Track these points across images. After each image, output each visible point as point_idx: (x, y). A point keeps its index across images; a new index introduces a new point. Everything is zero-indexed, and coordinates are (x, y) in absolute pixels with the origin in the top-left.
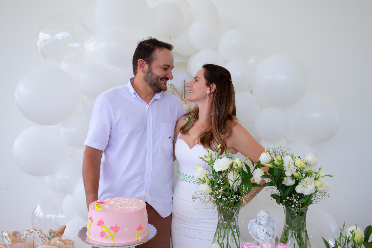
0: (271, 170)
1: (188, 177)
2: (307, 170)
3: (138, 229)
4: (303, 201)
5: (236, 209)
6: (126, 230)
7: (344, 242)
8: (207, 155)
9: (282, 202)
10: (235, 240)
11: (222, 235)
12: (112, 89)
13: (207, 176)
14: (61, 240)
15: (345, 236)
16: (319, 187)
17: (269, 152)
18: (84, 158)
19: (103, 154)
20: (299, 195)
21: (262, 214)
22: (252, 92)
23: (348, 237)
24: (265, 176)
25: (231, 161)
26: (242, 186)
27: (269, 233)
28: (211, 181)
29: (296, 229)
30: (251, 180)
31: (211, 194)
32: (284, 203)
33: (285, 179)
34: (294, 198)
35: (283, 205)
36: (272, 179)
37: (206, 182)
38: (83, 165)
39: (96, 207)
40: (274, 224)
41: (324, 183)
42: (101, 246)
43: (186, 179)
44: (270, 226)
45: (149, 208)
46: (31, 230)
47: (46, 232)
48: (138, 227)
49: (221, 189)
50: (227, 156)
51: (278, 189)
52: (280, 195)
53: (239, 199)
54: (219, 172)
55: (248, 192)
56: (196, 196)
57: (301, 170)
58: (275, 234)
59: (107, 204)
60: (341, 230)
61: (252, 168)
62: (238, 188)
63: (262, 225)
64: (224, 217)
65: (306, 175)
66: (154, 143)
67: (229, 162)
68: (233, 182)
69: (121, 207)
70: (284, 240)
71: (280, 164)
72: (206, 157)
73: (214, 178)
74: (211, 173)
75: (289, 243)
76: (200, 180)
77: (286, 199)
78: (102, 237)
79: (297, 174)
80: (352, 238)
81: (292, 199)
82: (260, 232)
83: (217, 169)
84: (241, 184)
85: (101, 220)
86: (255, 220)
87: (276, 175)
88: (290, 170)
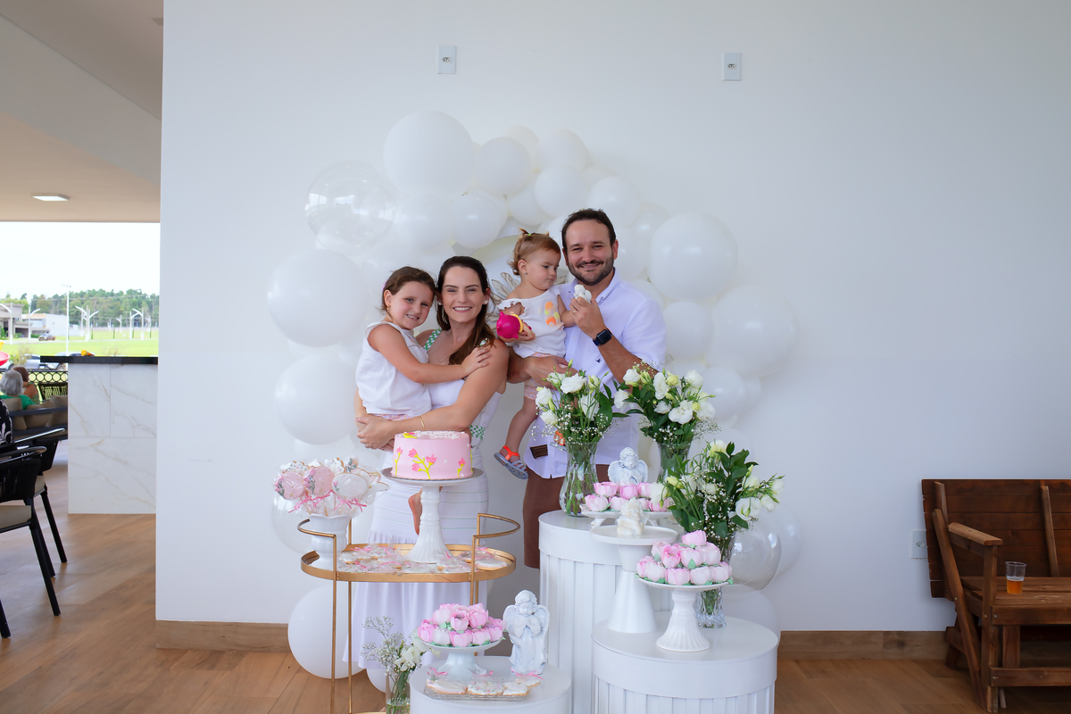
3: (460, 463)
4: (681, 432)
5: (591, 446)
6: (445, 461)
9: (652, 435)
13: (551, 400)
20: (675, 425)
24: (630, 400)
26: (600, 415)
30: (613, 407)
32: (655, 437)
33: (655, 402)
34: (667, 428)
35: (655, 440)
36: (638, 404)
37: (551, 408)
40: (644, 468)
44: (639, 471)
48: (460, 460)
52: (650, 427)
53: (596, 432)
54: (568, 394)
61: (613, 390)
62: (594, 417)
63: (626, 467)
64: (575, 456)
68: (588, 409)
71: (647, 383)
76: (543, 406)
77: (658, 431)
78: (415, 471)
79: (669, 396)
81: (666, 431)
82: (623, 476)
84: (599, 412)
85: (413, 449)
86: (617, 461)
87: (643, 397)
88: (661, 391)
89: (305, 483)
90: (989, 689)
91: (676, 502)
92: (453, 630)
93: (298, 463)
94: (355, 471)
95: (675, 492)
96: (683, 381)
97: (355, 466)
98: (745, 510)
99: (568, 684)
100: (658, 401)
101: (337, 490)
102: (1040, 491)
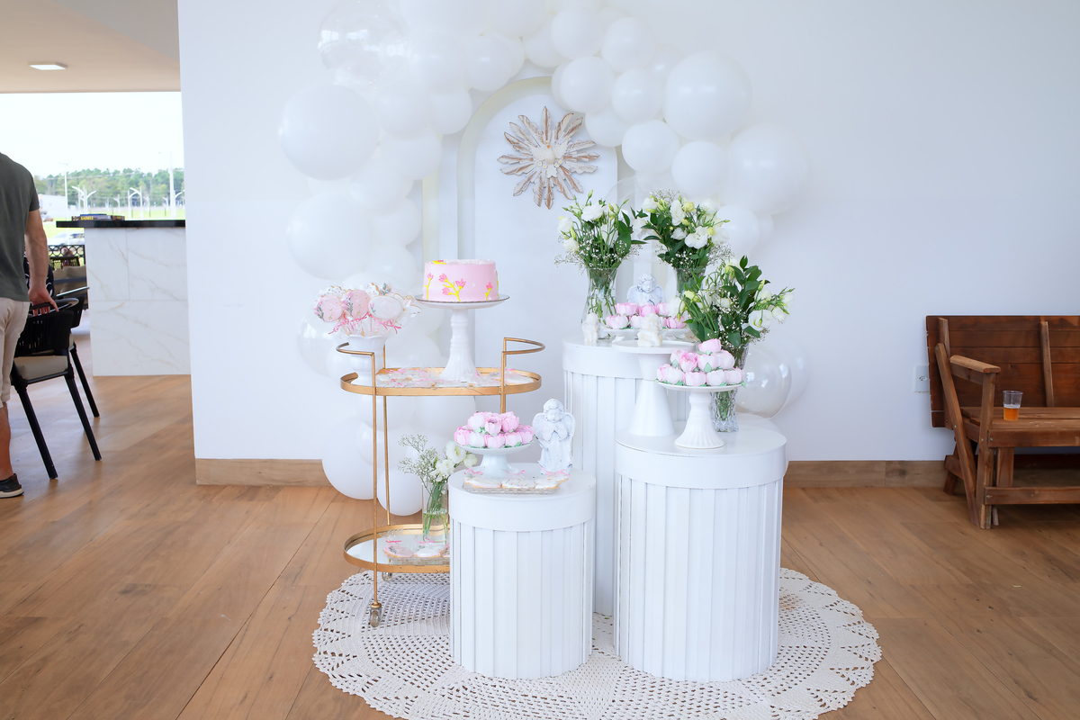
6: (474, 285)
8: (574, 205)
9: (669, 261)
13: (573, 229)
16: (713, 237)
20: (691, 250)
21: (645, 276)
24: (648, 226)
26: (618, 242)
30: (631, 235)
31: (578, 253)
32: (672, 262)
33: (672, 230)
34: (684, 254)
35: (672, 265)
36: (655, 231)
37: (573, 236)
40: (661, 292)
44: (656, 295)
48: (488, 285)
52: (668, 253)
53: (616, 258)
54: (588, 222)
62: (613, 244)
63: (644, 292)
64: (596, 281)
68: (607, 237)
71: (665, 211)
72: (572, 207)
76: (565, 234)
77: (675, 257)
79: (685, 222)
82: (642, 300)
83: (587, 219)
84: (618, 239)
85: (443, 274)
86: (635, 285)
87: (661, 224)
88: (678, 218)
89: (343, 305)
90: (983, 507)
91: (693, 315)
92: (487, 433)
93: (336, 288)
94: (391, 295)
95: (691, 306)
96: (698, 210)
97: (389, 291)
98: (758, 321)
99: (592, 482)
100: (675, 227)
101: (374, 311)
102: (1039, 326)
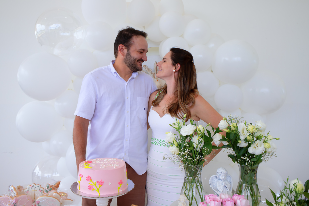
0: (228, 134)
1: (160, 141)
2: (257, 134)
3: (119, 183)
4: (254, 160)
5: (199, 166)
6: (110, 184)
7: (288, 192)
8: (176, 123)
9: (237, 161)
10: (199, 192)
11: (188, 188)
12: (97, 69)
13: (175, 140)
14: (57, 193)
15: (289, 188)
16: (268, 148)
17: (226, 120)
18: (74, 126)
19: (90, 123)
20: (251, 155)
21: (221, 170)
22: (212, 71)
23: (291, 189)
24: (223, 139)
25: (195, 128)
26: (204, 148)
27: (227, 186)
28: (179, 144)
29: (249, 183)
30: (212, 143)
31: (179, 154)
32: (239, 162)
33: (239, 141)
34: (247, 157)
35: (238, 163)
36: (229, 142)
37: (175, 144)
38: (74, 132)
39: (85, 165)
40: (230, 179)
41: (272, 145)
42: (89, 197)
43: (158, 143)
44: (228, 181)
45: (128, 167)
46: (32, 185)
47: (45, 186)
48: (119, 181)
49: (187, 150)
50: (191, 123)
51: (234, 151)
52: (235, 155)
53: (202, 158)
54: (185, 136)
55: (209, 153)
56: (166, 156)
57: (252, 135)
58: (232, 187)
59: (94, 163)
60: (285, 183)
61: (212, 133)
62: (201, 150)
63: (221, 180)
64: (190, 173)
65: (257, 139)
66: (131, 114)
67: (193, 128)
68: (197, 144)
69: (105, 165)
70: (239, 192)
71: (235, 130)
72: (174, 124)
73: (181, 142)
74: (179, 138)
75: (243, 194)
76: (170, 143)
77: (240, 158)
78: (90, 190)
79: (249, 138)
80: (294, 189)
81: (246, 158)
82: (219, 185)
83: (184, 134)
84: (204, 146)
85: (89, 176)
86: (215, 176)
87: (232, 138)
88: (243, 134)
97: (51, 189)
